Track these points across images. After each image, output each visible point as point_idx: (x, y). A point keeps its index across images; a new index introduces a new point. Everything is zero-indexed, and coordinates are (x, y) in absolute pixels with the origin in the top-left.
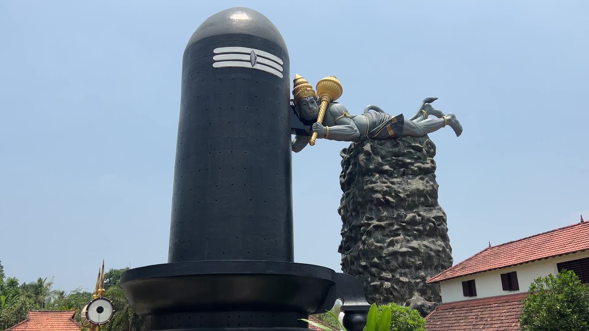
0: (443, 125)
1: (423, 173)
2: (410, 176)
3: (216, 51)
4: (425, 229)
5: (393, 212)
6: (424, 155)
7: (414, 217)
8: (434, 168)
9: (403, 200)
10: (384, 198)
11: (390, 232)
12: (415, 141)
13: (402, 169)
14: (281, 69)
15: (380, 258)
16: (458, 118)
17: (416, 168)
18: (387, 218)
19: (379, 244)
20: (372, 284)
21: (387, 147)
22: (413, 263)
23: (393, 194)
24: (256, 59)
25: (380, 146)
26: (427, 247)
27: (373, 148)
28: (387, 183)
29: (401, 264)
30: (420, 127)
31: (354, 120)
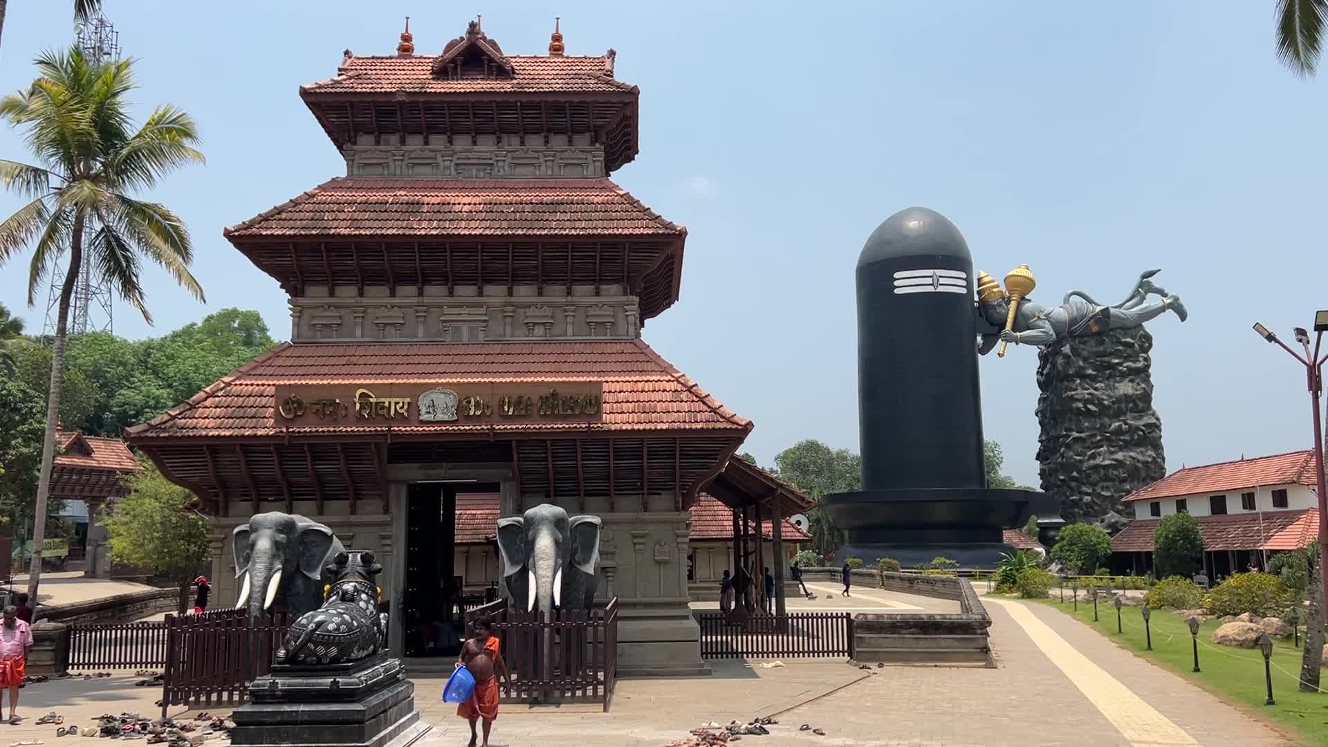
0: (1163, 309)
1: (1134, 374)
2: (1118, 379)
3: (896, 275)
4: (1132, 439)
5: (1096, 422)
6: (1135, 351)
7: (1120, 426)
8: (1148, 366)
9: (1108, 407)
10: (1086, 407)
11: (1092, 443)
12: (1125, 336)
13: (1108, 372)
14: (964, 283)
15: (1079, 472)
16: (1182, 301)
17: (1125, 369)
18: (1087, 429)
19: (1078, 458)
20: (1072, 498)
21: (1091, 347)
22: (1117, 476)
23: (1096, 402)
24: (938, 281)
25: (1081, 346)
26: (1134, 458)
27: (1072, 349)
28: (1089, 390)
29: (1102, 478)
30: (1132, 317)
31: (1050, 318)
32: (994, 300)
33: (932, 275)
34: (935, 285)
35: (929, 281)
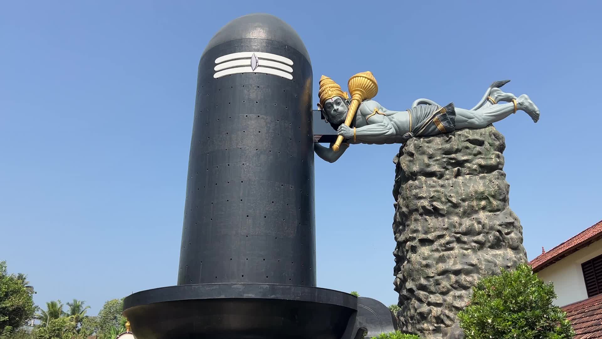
0: (512, 110)
1: (485, 171)
3: (217, 61)
4: (487, 240)
5: (443, 221)
6: (486, 149)
7: (473, 224)
8: (501, 164)
9: (457, 205)
10: (432, 205)
11: (441, 245)
13: (456, 169)
14: (291, 70)
15: (427, 278)
17: (476, 166)
18: (435, 229)
20: (419, 311)
21: (438, 145)
22: (471, 282)
24: (257, 63)
25: (427, 145)
27: (418, 148)
28: (436, 187)
29: (454, 285)
30: (480, 116)
31: (393, 118)
32: (331, 97)
33: (251, 56)
34: (254, 66)
35: (248, 62)
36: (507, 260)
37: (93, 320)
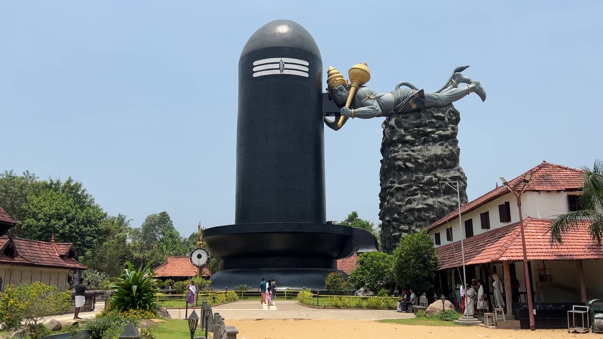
0: (467, 92)
1: (444, 139)
2: (431, 143)
3: (255, 63)
4: (441, 188)
5: (412, 176)
6: (445, 123)
7: (432, 178)
8: (455, 134)
9: (422, 165)
10: (405, 165)
11: (409, 192)
12: (438, 111)
13: (423, 138)
14: (307, 69)
15: (399, 214)
16: (482, 85)
17: (437, 136)
18: (406, 181)
19: (398, 203)
20: (393, 234)
21: (412, 120)
22: (427, 217)
23: (413, 160)
24: (283, 66)
25: (404, 120)
26: (441, 203)
27: (397, 122)
28: (408, 151)
29: (417, 218)
30: (443, 98)
31: (381, 100)
32: (336, 86)
33: (279, 61)
34: (281, 69)
35: (277, 66)
36: (453, 201)
37: (136, 231)
